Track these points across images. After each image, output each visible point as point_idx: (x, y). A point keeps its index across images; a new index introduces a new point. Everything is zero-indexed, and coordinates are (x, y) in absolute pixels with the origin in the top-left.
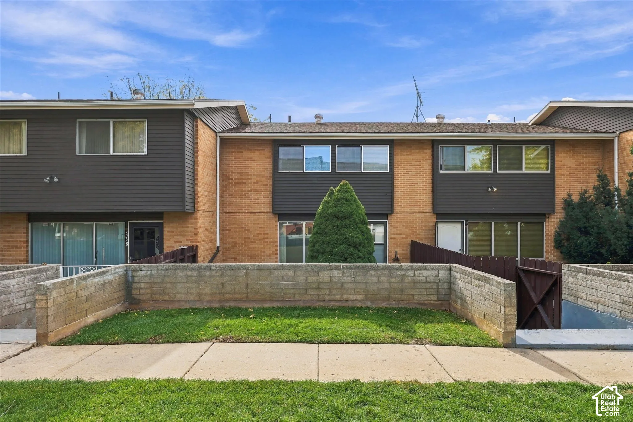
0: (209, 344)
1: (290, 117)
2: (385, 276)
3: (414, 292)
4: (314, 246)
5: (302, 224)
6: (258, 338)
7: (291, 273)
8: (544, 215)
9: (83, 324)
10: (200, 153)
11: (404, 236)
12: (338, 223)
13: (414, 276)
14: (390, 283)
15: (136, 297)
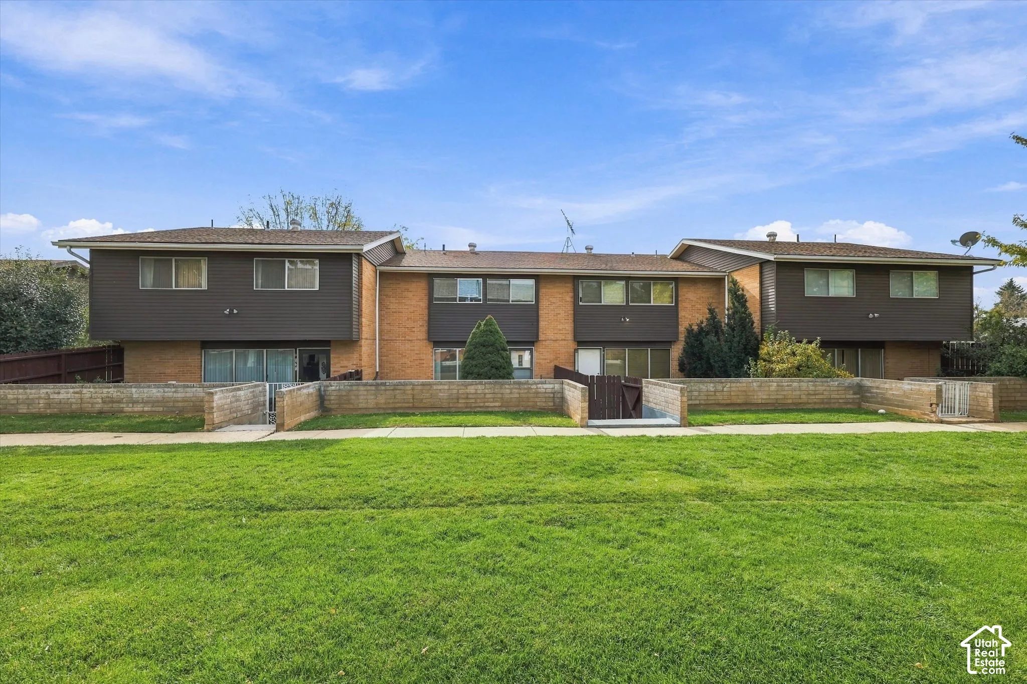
0: (393, 429)
1: (444, 246)
2: (516, 389)
3: (536, 400)
4: (465, 368)
5: (456, 351)
6: (426, 425)
7: (446, 387)
8: (671, 342)
9: (299, 421)
10: (364, 287)
11: (549, 361)
12: (483, 349)
13: (537, 388)
14: (519, 393)
15: (328, 406)
